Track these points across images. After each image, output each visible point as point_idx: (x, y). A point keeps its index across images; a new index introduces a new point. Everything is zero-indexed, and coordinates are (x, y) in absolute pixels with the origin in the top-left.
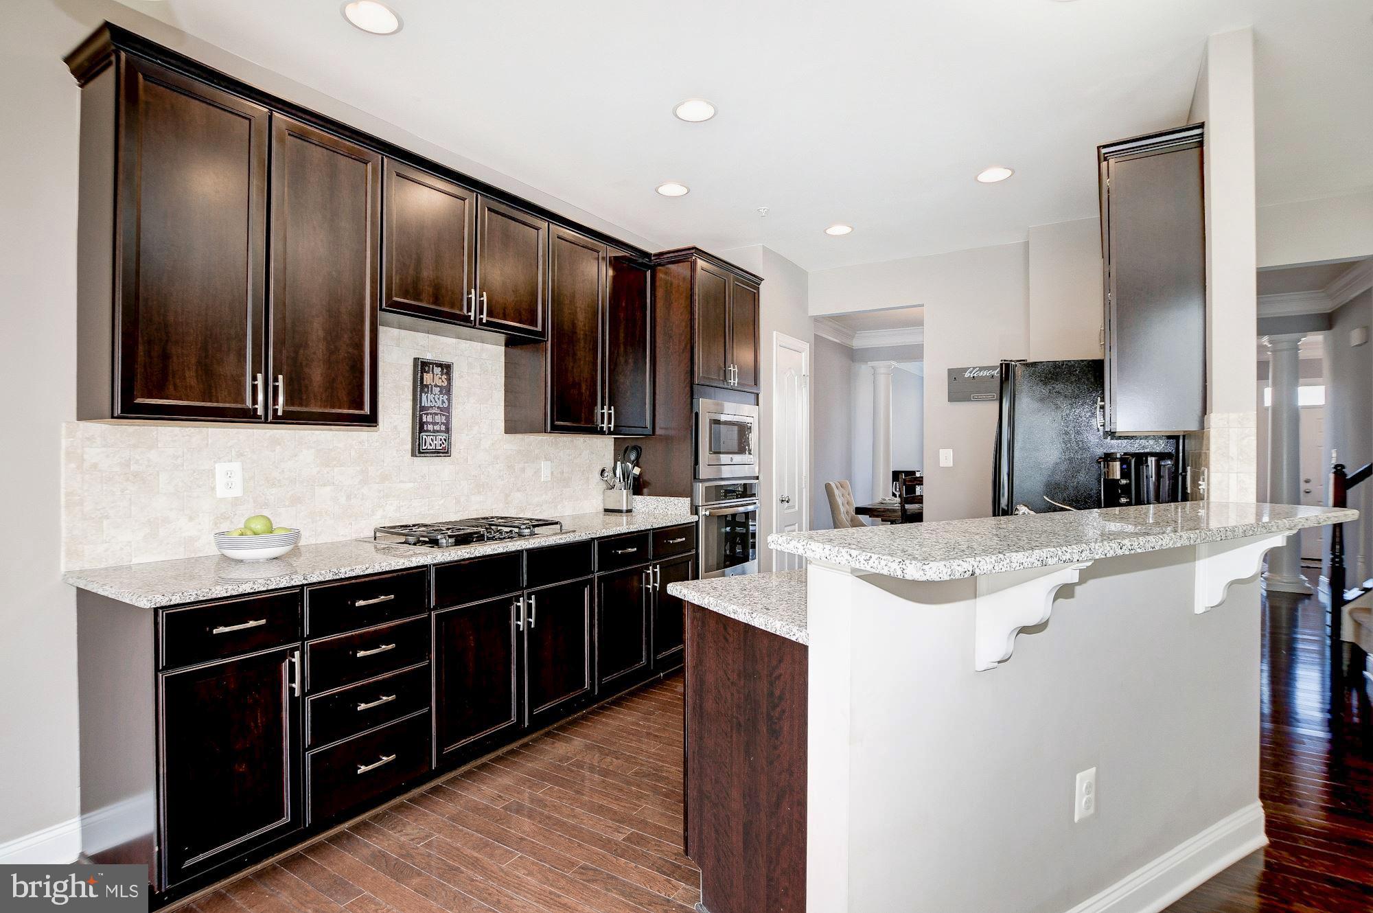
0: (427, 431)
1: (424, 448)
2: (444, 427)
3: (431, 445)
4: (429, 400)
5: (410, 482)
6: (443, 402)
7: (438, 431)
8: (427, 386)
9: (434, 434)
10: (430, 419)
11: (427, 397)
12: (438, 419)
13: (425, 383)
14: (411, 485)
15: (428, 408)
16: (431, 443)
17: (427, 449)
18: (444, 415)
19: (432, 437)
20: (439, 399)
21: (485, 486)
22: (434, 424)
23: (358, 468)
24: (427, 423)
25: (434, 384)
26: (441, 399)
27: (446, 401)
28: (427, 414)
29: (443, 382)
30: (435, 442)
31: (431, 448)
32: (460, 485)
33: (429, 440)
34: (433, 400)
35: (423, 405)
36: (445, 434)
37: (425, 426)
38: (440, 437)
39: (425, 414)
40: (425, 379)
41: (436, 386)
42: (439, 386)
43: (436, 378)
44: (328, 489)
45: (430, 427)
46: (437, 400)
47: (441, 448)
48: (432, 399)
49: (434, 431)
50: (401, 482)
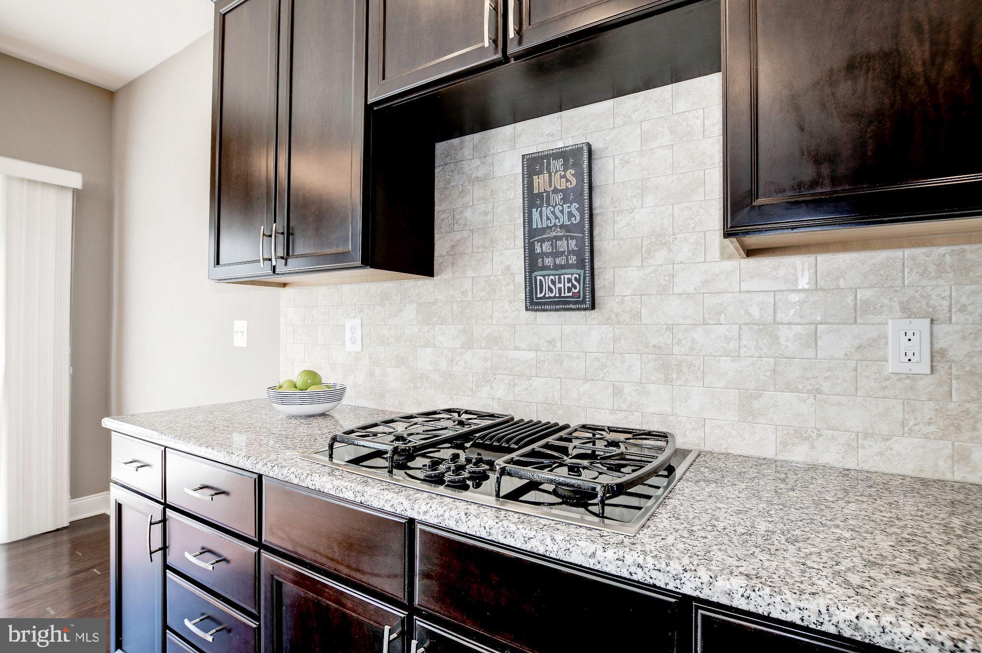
0: (544, 268)
1: (539, 296)
2: (574, 258)
3: (551, 290)
4: (544, 218)
5: (530, 350)
6: (571, 215)
7: (562, 267)
8: (540, 195)
9: (555, 272)
10: (547, 247)
11: (541, 213)
12: (562, 245)
13: (536, 191)
14: (532, 354)
15: (544, 230)
16: (552, 286)
17: (544, 297)
18: (572, 238)
19: (552, 277)
20: (562, 212)
21: (685, 369)
22: (555, 254)
23: (461, 327)
24: (543, 255)
25: (553, 188)
26: (566, 210)
27: (576, 213)
28: (542, 241)
29: (568, 180)
30: (558, 285)
31: (552, 295)
32: (623, 362)
33: (547, 282)
34: (551, 216)
35: (534, 227)
36: (579, 271)
37: (540, 260)
38: (567, 276)
39: (538, 241)
40: (536, 185)
41: (556, 191)
42: (561, 191)
43: (556, 178)
44: (429, 350)
45: (548, 261)
46: (559, 214)
47: (570, 294)
48: (549, 212)
49: (556, 267)
50: (516, 348)
